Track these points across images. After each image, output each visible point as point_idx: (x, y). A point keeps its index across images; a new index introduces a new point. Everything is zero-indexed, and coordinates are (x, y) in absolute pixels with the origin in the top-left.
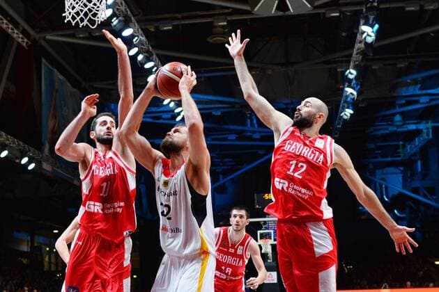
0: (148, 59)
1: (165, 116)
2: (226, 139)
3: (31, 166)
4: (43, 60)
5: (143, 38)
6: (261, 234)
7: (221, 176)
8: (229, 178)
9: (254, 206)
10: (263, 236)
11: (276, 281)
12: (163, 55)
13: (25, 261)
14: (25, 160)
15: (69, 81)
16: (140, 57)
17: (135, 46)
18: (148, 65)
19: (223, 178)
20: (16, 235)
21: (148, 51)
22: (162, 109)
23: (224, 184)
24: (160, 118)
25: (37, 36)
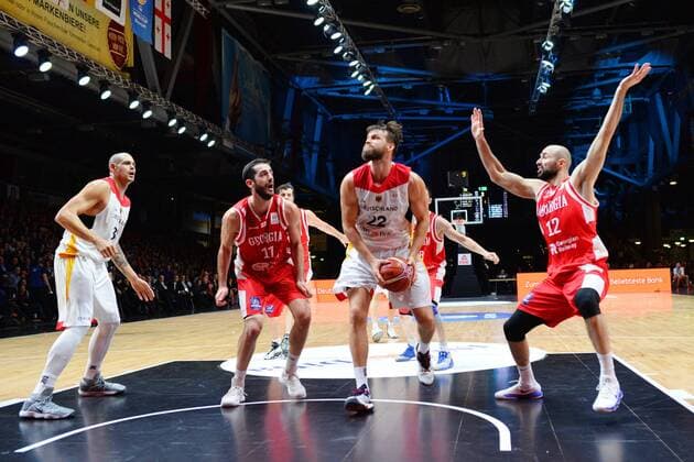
0: (335, 30)
1: (352, 90)
2: (418, 115)
3: (211, 144)
4: (223, 30)
5: (330, 8)
6: (455, 214)
7: (412, 154)
8: (420, 156)
9: (447, 184)
10: (456, 216)
11: (470, 263)
12: (351, 26)
13: (205, 244)
14: (204, 137)
15: (251, 52)
16: (326, 28)
17: (321, 16)
18: (336, 36)
19: (415, 155)
20: (195, 216)
21: (334, 21)
22: (349, 83)
23: (416, 161)
24: (347, 92)
25: (217, 5)
